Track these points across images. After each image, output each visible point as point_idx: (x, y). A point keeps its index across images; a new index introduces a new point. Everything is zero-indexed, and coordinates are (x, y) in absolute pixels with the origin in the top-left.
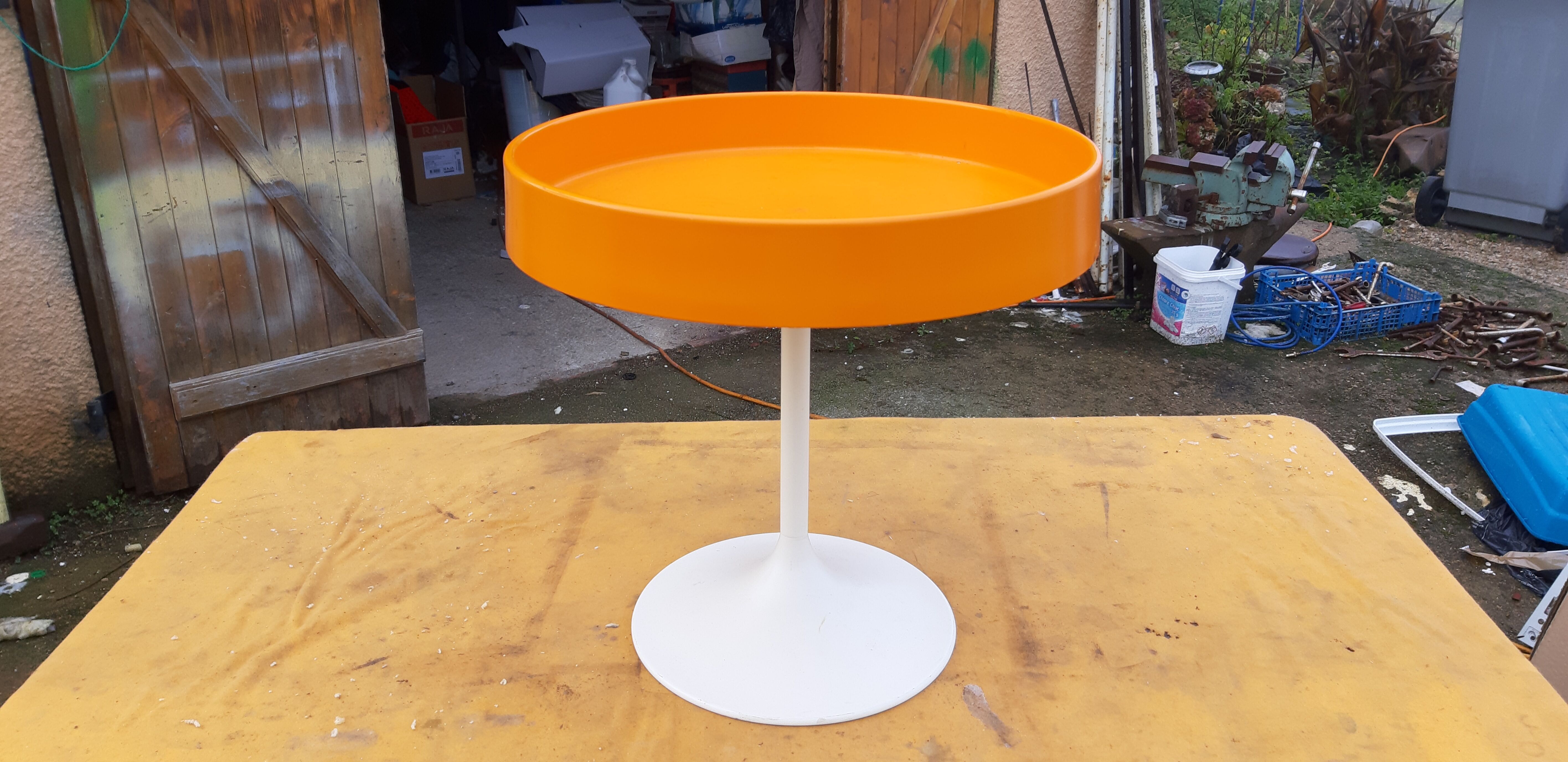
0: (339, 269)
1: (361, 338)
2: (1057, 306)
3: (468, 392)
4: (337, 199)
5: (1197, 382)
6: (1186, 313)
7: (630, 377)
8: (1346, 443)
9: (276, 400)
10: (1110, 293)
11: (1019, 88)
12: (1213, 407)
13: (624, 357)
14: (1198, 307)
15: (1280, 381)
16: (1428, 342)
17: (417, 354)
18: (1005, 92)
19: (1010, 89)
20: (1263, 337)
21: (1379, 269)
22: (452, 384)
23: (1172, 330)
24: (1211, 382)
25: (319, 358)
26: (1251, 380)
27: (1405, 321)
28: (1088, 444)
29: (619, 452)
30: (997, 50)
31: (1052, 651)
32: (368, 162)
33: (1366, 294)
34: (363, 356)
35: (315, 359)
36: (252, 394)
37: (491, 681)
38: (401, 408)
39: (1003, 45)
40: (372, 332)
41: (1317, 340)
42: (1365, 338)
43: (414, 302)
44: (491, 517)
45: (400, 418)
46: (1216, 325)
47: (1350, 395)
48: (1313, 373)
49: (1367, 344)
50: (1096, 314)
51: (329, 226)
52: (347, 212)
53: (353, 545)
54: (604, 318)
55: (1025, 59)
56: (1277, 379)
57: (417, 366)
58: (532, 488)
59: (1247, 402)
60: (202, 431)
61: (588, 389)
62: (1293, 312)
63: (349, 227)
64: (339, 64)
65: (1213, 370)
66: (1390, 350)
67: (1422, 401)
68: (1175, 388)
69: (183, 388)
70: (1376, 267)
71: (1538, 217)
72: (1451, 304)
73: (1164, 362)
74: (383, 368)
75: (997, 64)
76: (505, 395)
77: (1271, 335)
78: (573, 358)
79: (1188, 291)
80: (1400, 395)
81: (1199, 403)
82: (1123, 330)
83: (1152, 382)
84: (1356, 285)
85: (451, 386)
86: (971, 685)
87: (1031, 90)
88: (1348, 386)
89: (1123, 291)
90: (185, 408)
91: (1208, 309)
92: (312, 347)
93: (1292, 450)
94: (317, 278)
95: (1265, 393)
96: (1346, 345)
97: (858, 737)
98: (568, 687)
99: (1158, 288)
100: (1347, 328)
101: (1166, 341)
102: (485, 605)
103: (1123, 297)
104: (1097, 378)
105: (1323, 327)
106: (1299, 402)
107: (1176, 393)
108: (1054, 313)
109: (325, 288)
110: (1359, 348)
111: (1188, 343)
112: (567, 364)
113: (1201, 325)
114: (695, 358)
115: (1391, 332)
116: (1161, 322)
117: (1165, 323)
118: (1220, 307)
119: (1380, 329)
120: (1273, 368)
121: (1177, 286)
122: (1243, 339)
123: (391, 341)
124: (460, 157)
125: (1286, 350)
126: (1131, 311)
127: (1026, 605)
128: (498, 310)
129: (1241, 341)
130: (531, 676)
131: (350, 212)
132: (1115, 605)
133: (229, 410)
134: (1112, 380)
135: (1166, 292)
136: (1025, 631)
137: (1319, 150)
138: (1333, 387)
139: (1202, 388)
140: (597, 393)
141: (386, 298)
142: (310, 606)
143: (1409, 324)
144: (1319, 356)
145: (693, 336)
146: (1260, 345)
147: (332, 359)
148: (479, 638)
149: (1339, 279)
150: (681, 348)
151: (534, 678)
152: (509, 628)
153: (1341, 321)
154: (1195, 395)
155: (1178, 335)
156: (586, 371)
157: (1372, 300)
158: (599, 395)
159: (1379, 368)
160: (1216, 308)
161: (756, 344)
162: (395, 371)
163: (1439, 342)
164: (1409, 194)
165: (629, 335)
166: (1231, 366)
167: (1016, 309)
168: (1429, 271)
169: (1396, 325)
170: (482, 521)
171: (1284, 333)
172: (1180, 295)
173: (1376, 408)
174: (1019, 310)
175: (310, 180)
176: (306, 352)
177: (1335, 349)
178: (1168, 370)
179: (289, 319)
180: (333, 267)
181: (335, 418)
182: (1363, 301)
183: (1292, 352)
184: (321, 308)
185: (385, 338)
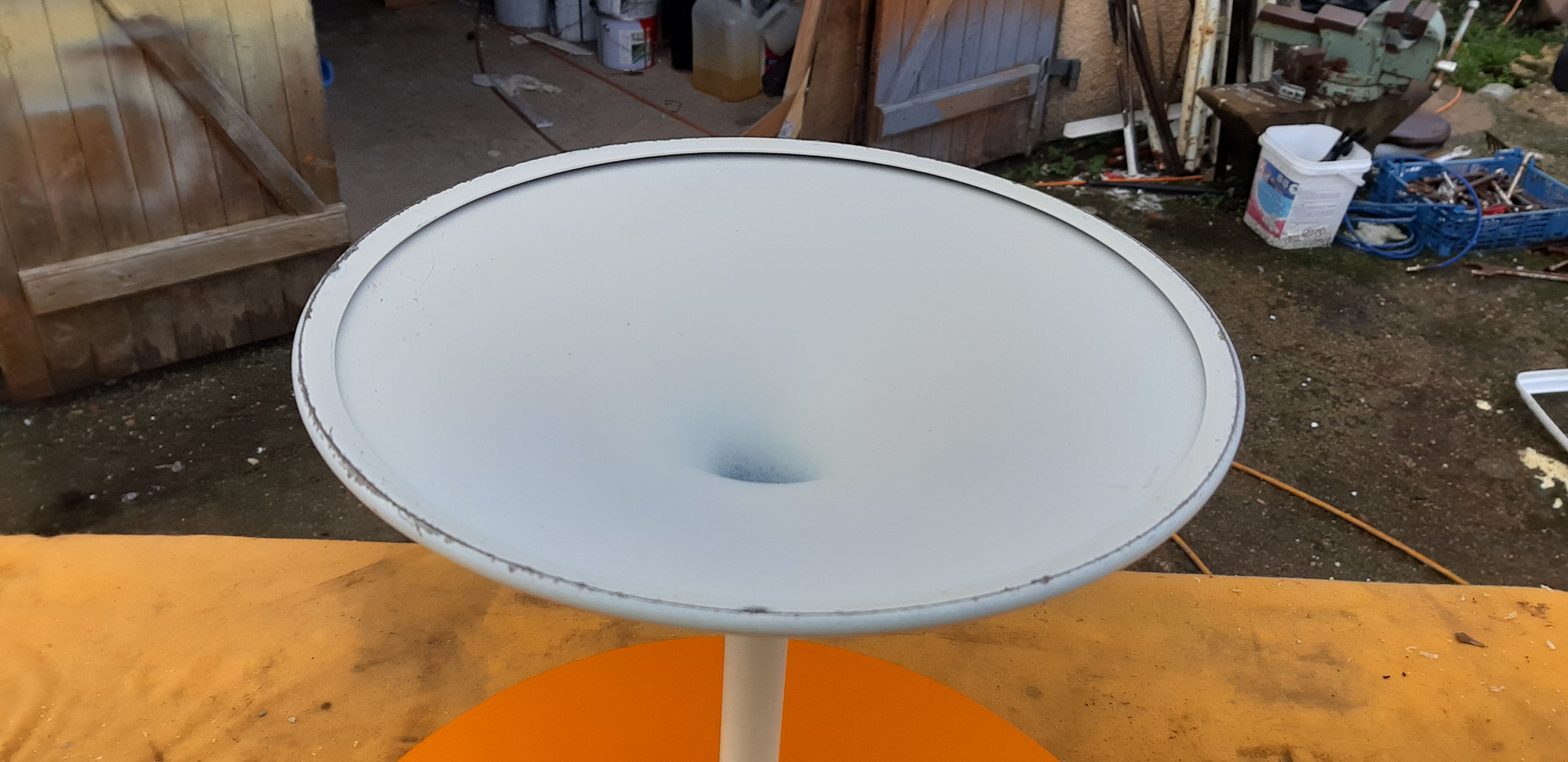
0: (233, 131)
1: (267, 215)
2: (1132, 187)
4: (228, 40)
5: (1298, 302)
6: (1291, 211)
8: (1479, 399)
9: (161, 292)
10: (1197, 171)
14: (1307, 205)
15: (1399, 304)
17: (340, 235)
20: (1381, 243)
21: (1525, 161)
23: (1271, 229)
24: (1315, 303)
25: (213, 240)
26: (1364, 301)
27: (1553, 230)
33: (1506, 190)
34: (267, 237)
35: (207, 242)
36: (126, 285)
40: (280, 207)
41: (1444, 251)
42: (1501, 249)
43: (334, 170)
46: (1326, 226)
47: (1483, 329)
48: (1439, 295)
49: (1505, 260)
50: (1179, 200)
51: (218, 74)
52: (241, 56)
56: (1395, 300)
57: (339, 250)
59: (1357, 333)
60: (67, 327)
62: (1419, 212)
63: (245, 75)
65: (1318, 285)
66: (1533, 268)
68: (1271, 309)
69: (35, 278)
70: (1521, 157)
73: (1258, 271)
74: (297, 252)
77: (1389, 240)
79: (1298, 184)
80: (1544, 332)
81: (1301, 332)
82: (1211, 223)
83: (1244, 300)
84: (1496, 179)
89: (1213, 169)
90: (41, 303)
91: (1320, 207)
92: (203, 225)
94: (206, 142)
95: (1381, 321)
96: (1478, 258)
99: (1259, 176)
100: (1483, 237)
101: (1261, 242)
103: (1211, 179)
105: (1455, 235)
106: (1422, 335)
107: (1273, 317)
108: (1128, 196)
109: (217, 153)
110: (1494, 263)
111: (1289, 246)
113: (1307, 226)
115: (1534, 244)
116: (1258, 218)
117: (1264, 219)
118: (1335, 206)
119: (1521, 240)
120: (1391, 286)
121: (1284, 177)
122: (1354, 243)
123: (304, 219)
125: (1408, 261)
126: (1221, 198)
128: (462, 157)
129: (1353, 246)
131: (246, 56)
133: (99, 305)
135: (1269, 182)
138: (1463, 317)
139: (1305, 310)
141: (297, 165)
143: (1556, 234)
144: (1448, 272)
146: (1374, 253)
147: (229, 242)
149: (1474, 171)
153: (1478, 230)
154: (1297, 320)
155: (1278, 236)
157: (1514, 199)
159: (1519, 291)
160: (1329, 206)
162: (313, 255)
164: (1545, 50)
166: (1340, 279)
167: (1083, 188)
169: (1541, 236)
171: (1404, 237)
172: (1287, 189)
173: (1516, 349)
174: (1087, 190)
175: (189, 15)
176: (195, 232)
177: (1467, 263)
178: (1264, 282)
179: (171, 191)
180: (224, 126)
181: (239, 312)
182: (1502, 200)
183: (1414, 265)
184: (213, 177)
185: (297, 215)
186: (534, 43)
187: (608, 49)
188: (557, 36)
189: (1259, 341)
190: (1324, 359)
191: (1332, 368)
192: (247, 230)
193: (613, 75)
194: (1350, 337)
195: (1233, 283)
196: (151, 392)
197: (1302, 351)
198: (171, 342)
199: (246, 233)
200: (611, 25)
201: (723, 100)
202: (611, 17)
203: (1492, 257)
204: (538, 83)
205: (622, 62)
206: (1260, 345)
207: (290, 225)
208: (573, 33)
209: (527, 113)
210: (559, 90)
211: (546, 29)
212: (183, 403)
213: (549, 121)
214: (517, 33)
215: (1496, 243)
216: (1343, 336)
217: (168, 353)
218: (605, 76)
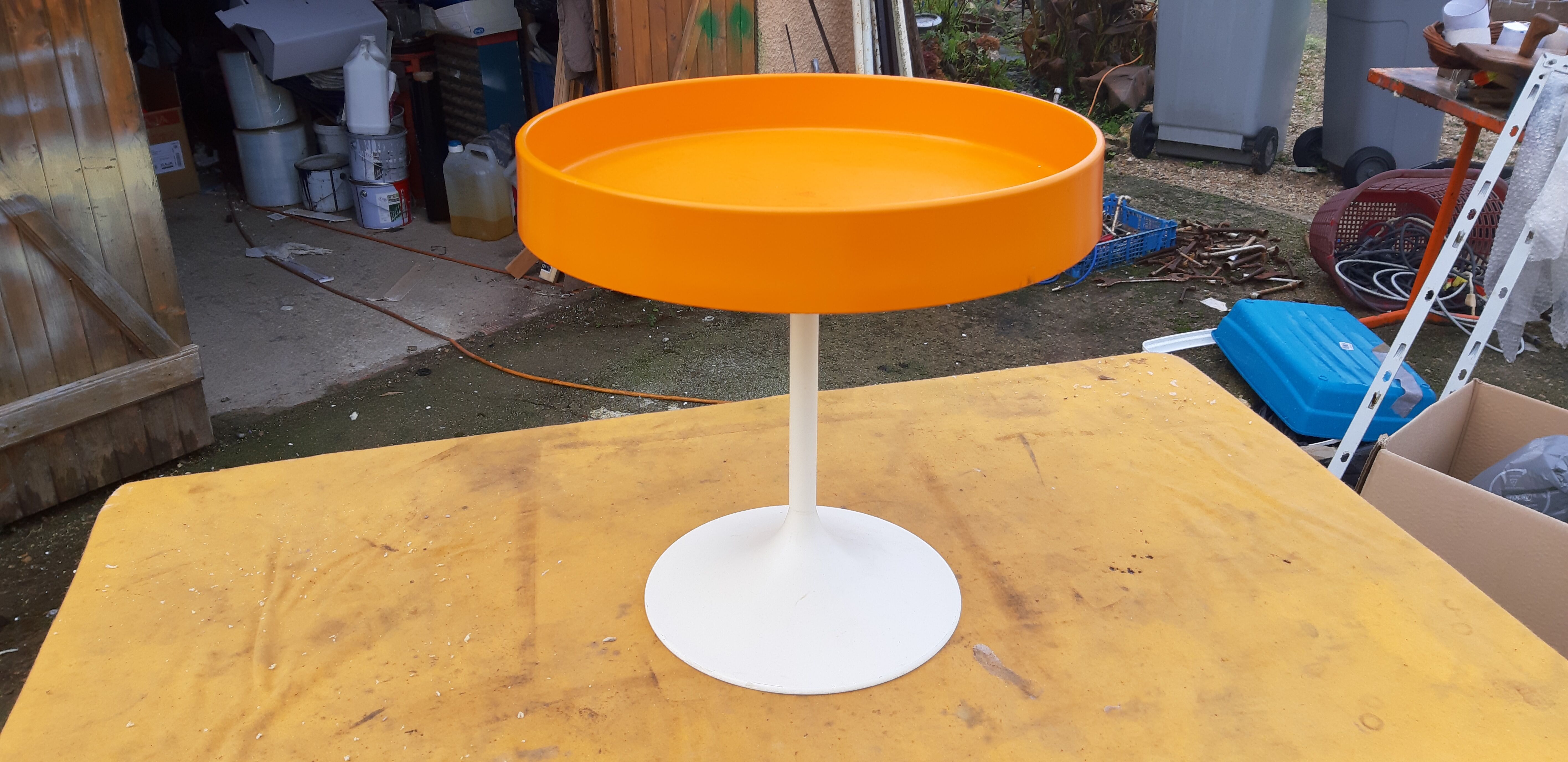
0: (98, 288)
1: (130, 361)
3: (248, 406)
4: (88, 211)
5: (980, 322)
7: (424, 372)
9: (39, 440)
11: (782, 49)
12: (999, 344)
13: (413, 352)
15: (1052, 314)
16: (1172, 266)
17: (195, 372)
18: (769, 54)
19: (773, 51)
21: (1119, 202)
22: (228, 399)
24: (992, 321)
25: (84, 388)
26: (1026, 315)
27: (1149, 247)
28: (994, 399)
29: (543, 459)
30: (759, 13)
31: (1037, 601)
32: (119, 167)
33: (1110, 226)
34: (134, 380)
35: (80, 389)
36: (12, 435)
37: (506, 716)
38: (181, 433)
39: (764, 8)
40: (141, 353)
42: (1115, 267)
43: (184, 316)
44: (432, 544)
45: (181, 443)
47: (1114, 321)
48: (1078, 304)
49: (1119, 273)
52: (101, 224)
53: (292, 594)
54: (379, 312)
55: (785, 20)
56: (1048, 312)
57: (196, 385)
58: (465, 508)
59: (1027, 337)
61: (382, 390)
63: (104, 240)
64: (77, 61)
65: (992, 309)
66: (1140, 276)
67: (1176, 320)
68: (962, 330)
70: (1116, 200)
71: (1236, 143)
72: (1182, 229)
74: (158, 391)
75: (760, 27)
76: (291, 405)
78: (355, 358)
80: (1156, 316)
81: (987, 342)
83: (941, 327)
85: (226, 403)
86: (978, 645)
87: (794, 51)
88: (1111, 312)
92: (74, 376)
93: (1174, 384)
94: (73, 299)
95: (1041, 327)
96: (1101, 275)
97: (895, 712)
98: (589, 709)
100: (1100, 260)
102: (468, 638)
104: (891, 328)
107: (964, 335)
109: (83, 310)
110: (1112, 277)
112: (351, 365)
114: (491, 346)
115: (1138, 260)
119: (1128, 258)
120: (1043, 303)
123: (164, 361)
124: (179, 150)
125: (1051, 284)
127: (996, 560)
128: (258, 315)
130: (547, 705)
131: (104, 224)
132: (1075, 549)
134: (904, 329)
136: (1006, 586)
137: (1061, 95)
138: (1098, 315)
139: (986, 328)
140: (391, 393)
141: (153, 314)
142: (272, 667)
143: (1152, 251)
144: (1081, 287)
145: (482, 323)
147: (99, 387)
148: (474, 673)
150: (473, 336)
151: (551, 706)
152: (502, 658)
153: (1096, 254)
154: (981, 335)
156: (375, 371)
157: (1116, 231)
158: (395, 395)
159: (1133, 293)
161: (553, 326)
162: (172, 393)
163: (1180, 265)
164: (1121, 129)
165: (411, 328)
166: (1006, 304)
168: (1157, 200)
169: (1141, 253)
170: (425, 549)
173: (1139, 330)
175: (55, 193)
176: (67, 383)
177: (1093, 280)
178: (952, 313)
179: (44, 349)
180: (90, 286)
181: (108, 452)
182: (1109, 233)
183: (1057, 287)
184: (81, 332)
185: (157, 358)
186: (292, 217)
187: (367, 211)
188: (313, 209)
189: (958, 352)
190: (1007, 357)
191: (1014, 362)
192: (115, 376)
193: (375, 233)
194: (1022, 341)
195: (930, 316)
196: (36, 534)
197: (990, 354)
198: (50, 486)
199: (114, 378)
200: (368, 191)
201: (484, 240)
202: (367, 184)
203: (1110, 274)
204: (309, 247)
205: (382, 222)
206: (960, 354)
207: (152, 368)
208: (329, 205)
209: (307, 273)
210: (329, 251)
211: (301, 205)
212: (71, 537)
213: (330, 277)
214: (273, 212)
215: (1111, 263)
216: (1017, 340)
217: (48, 497)
218: (368, 235)
